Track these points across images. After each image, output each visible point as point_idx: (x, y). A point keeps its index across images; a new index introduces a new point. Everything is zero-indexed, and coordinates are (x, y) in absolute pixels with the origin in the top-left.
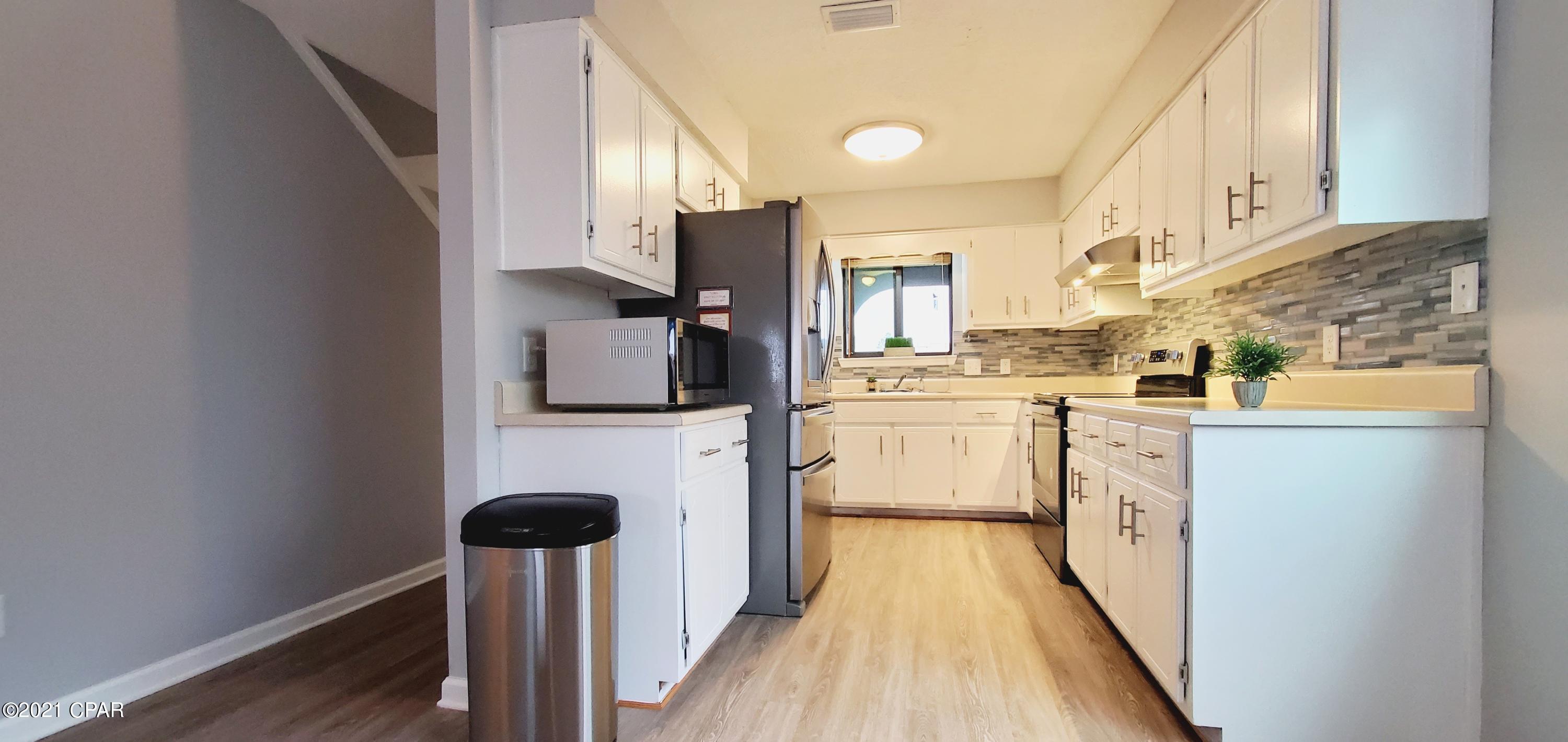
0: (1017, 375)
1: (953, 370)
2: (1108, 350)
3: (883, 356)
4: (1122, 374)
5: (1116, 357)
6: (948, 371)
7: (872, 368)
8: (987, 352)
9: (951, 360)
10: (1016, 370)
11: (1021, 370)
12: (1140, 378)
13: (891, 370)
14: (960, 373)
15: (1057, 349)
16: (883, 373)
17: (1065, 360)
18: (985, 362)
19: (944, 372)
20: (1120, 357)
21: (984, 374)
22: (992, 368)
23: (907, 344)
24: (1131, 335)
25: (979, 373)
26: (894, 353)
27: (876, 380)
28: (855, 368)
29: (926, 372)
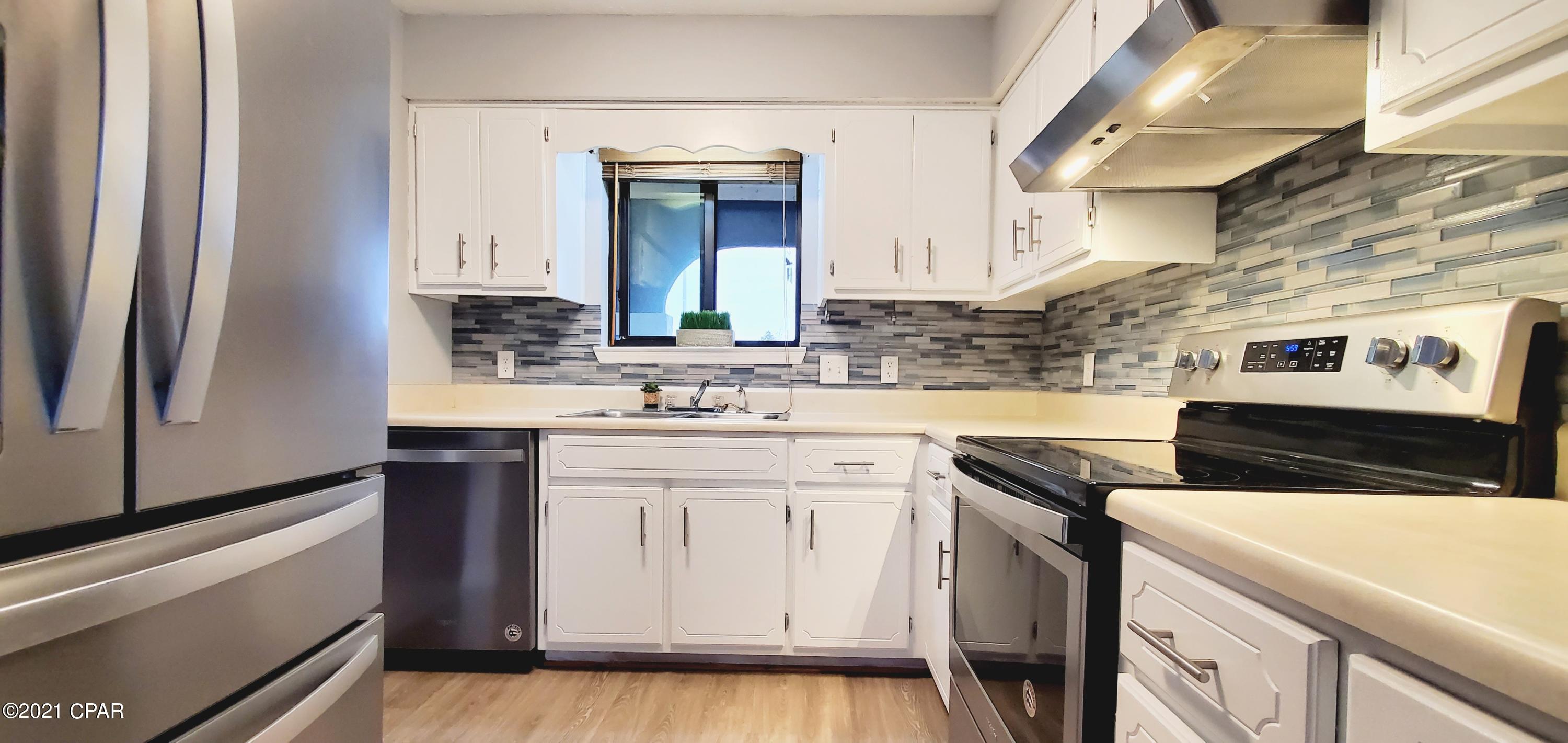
0: (909, 386)
1: (799, 373)
2: (1066, 346)
3: (675, 346)
4: (1104, 390)
5: (1089, 361)
6: (791, 375)
7: (655, 365)
8: (861, 343)
9: (796, 356)
10: (907, 376)
11: (916, 377)
12: (1185, 406)
13: (690, 370)
14: (813, 378)
15: (976, 341)
16: (674, 376)
17: (988, 362)
18: (856, 361)
19: (783, 377)
20: (1101, 356)
21: (852, 382)
22: (866, 372)
23: (723, 323)
24: (1134, 314)
25: (845, 380)
26: (695, 339)
27: (660, 388)
28: (626, 365)
29: (752, 376)
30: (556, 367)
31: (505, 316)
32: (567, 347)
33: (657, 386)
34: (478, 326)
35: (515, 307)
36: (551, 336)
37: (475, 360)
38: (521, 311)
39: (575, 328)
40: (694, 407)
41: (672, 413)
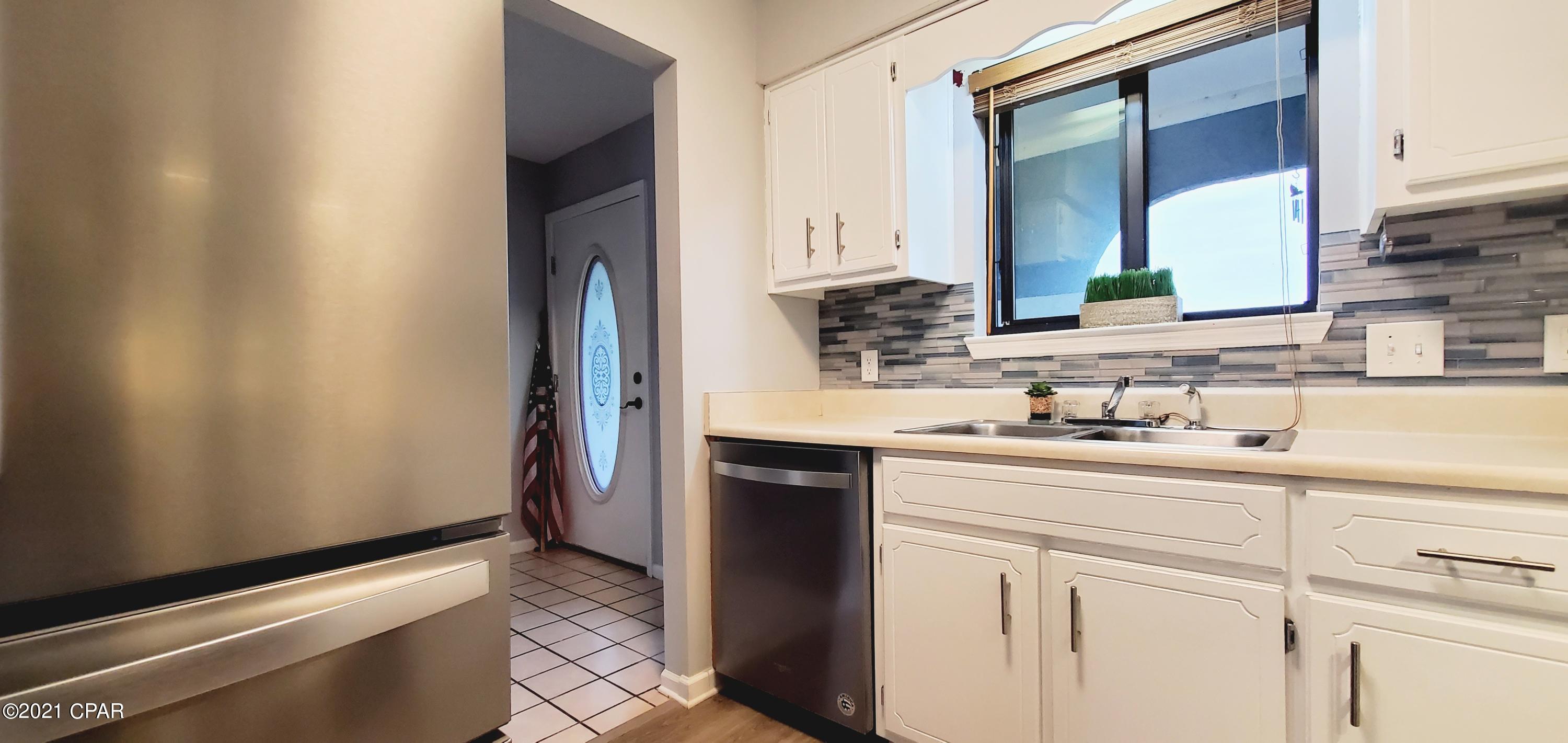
1: (1315, 360)
6: (1296, 362)
7: (1049, 358)
8: (1477, 292)
9: (1309, 329)
13: (1103, 364)
14: (1348, 367)
18: (1463, 330)
19: (1279, 367)
21: (1456, 373)
22: (1500, 352)
23: (1160, 287)
25: (1438, 370)
26: (1111, 315)
27: (1054, 390)
28: (1007, 359)
29: (1216, 368)
30: (922, 366)
31: (868, 310)
32: (935, 340)
33: (1049, 388)
34: (842, 324)
35: (877, 298)
36: (916, 328)
37: (840, 362)
38: (884, 301)
39: (943, 316)
40: (1107, 418)
41: (1071, 427)
